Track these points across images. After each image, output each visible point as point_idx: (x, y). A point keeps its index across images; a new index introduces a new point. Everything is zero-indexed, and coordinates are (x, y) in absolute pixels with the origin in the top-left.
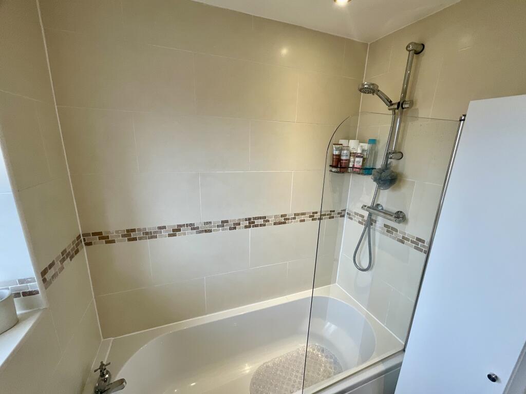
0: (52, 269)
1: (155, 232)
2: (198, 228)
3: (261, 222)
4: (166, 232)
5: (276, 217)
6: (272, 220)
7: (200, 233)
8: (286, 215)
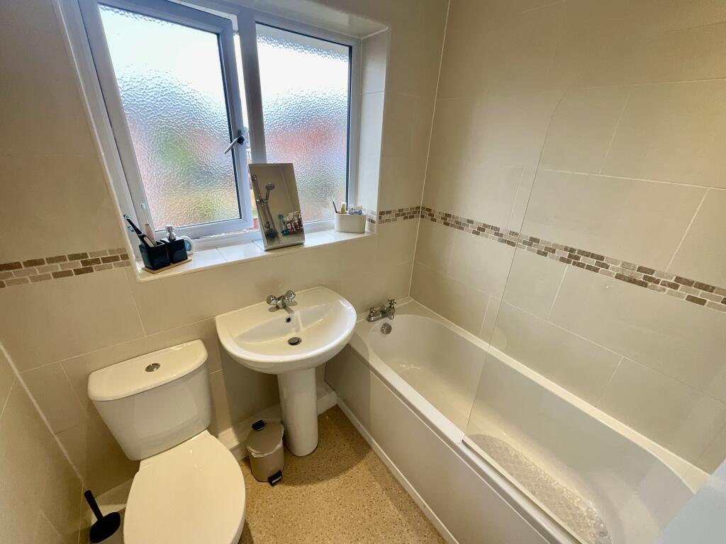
0: (388, 215)
1: (464, 224)
2: (502, 235)
3: (593, 262)
4: (472, 227)
5: (626, 265)
6: (615, 268)
7: (501, 242)
8: (652, 272)
